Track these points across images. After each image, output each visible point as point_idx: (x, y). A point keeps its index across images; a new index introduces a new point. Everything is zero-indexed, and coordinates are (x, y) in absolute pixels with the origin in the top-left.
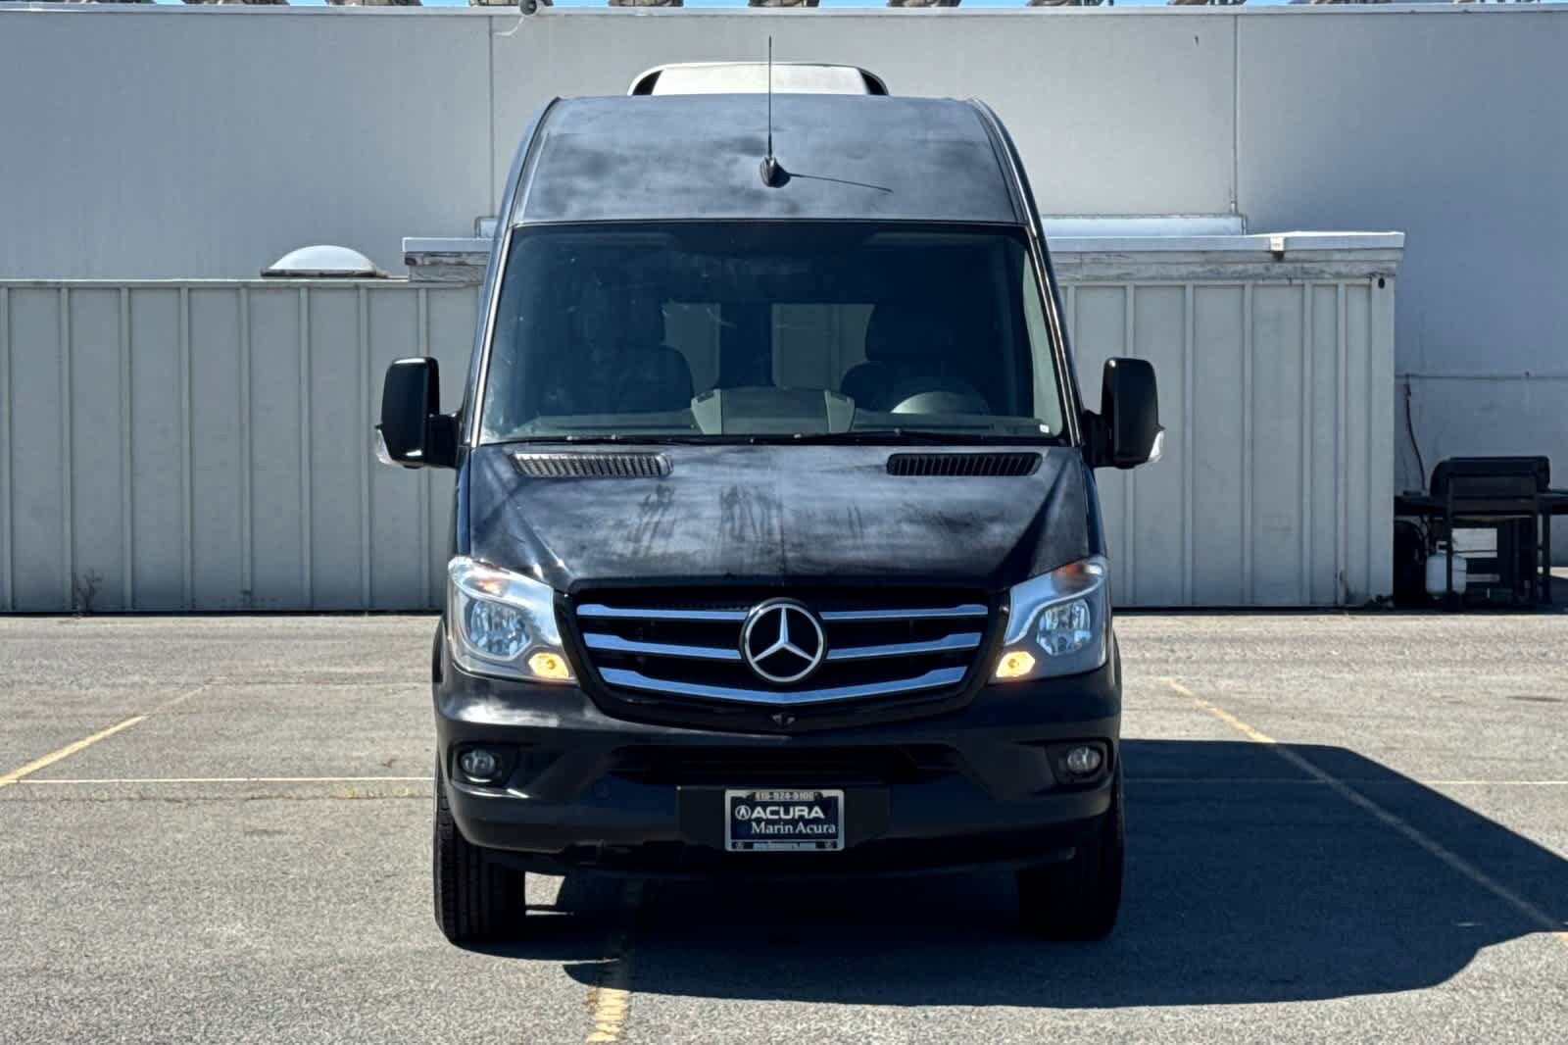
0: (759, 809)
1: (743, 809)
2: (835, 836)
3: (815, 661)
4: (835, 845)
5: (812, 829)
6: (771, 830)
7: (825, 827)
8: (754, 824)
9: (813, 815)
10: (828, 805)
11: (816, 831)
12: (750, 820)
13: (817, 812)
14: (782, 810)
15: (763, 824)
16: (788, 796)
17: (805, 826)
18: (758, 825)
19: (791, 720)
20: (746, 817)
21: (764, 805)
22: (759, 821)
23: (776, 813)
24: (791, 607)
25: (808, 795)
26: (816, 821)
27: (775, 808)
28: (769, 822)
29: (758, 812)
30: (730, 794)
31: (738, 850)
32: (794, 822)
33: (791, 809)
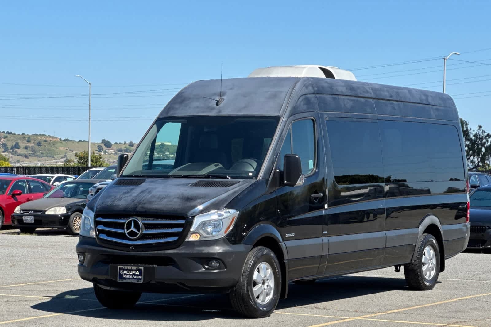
0: (125, 271)
1: (122, 271)
2: (141, 279)
3: (139, 233)
4: (141, 281)
5: (136, 277)
6: (127, 277)
7: (139, 276)
8: (124, 275)
9: (137, 273)
10: (140, 271)
11: (137, 278)
12: (123, 274)
13: (138, 273)
14: (130, 271)
15: (126, 275)
16: (131, 268)
17: (135, 276)
18: (125, 275)
19: (134, 248)
20: (122, 273)
21: (126, 270)
22: (125, 274)
23: (128, 272)
24: (135, 219)
25: (135, 268)
26: (137, 275)
27: (128, 271)
28: (127, 275)
29: (125, 272)
30: (119, 267)
31: (120, 281)
32: (132, 275)
33: (132, 271)
